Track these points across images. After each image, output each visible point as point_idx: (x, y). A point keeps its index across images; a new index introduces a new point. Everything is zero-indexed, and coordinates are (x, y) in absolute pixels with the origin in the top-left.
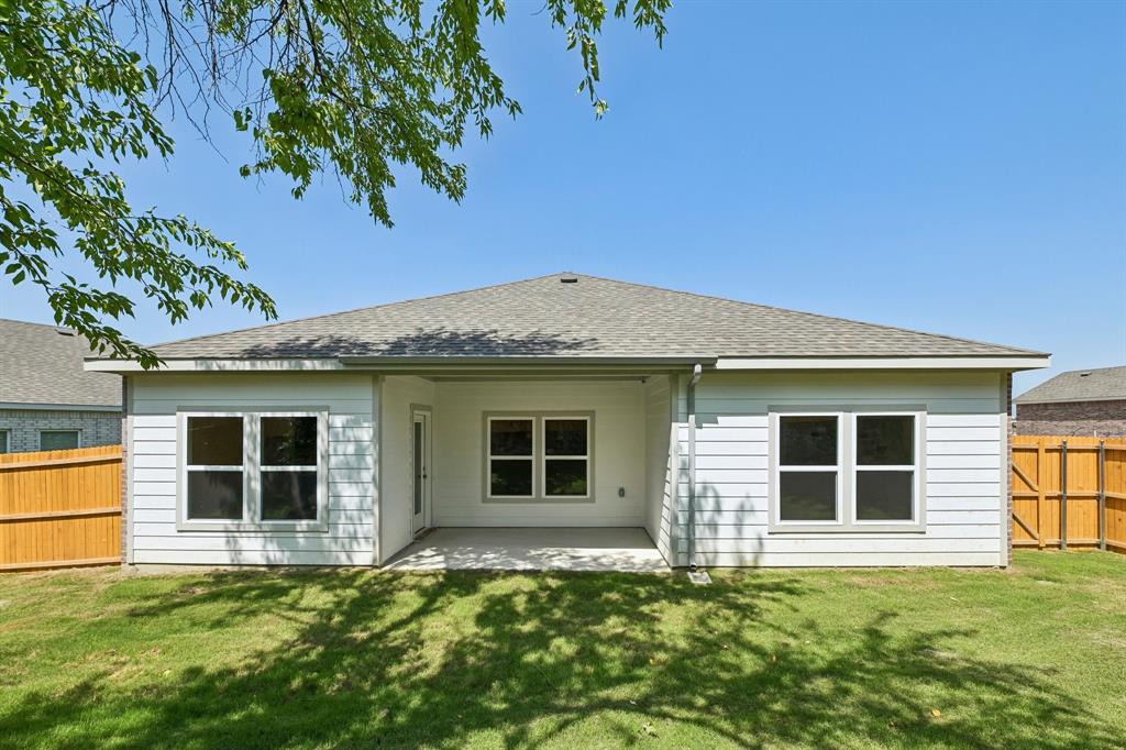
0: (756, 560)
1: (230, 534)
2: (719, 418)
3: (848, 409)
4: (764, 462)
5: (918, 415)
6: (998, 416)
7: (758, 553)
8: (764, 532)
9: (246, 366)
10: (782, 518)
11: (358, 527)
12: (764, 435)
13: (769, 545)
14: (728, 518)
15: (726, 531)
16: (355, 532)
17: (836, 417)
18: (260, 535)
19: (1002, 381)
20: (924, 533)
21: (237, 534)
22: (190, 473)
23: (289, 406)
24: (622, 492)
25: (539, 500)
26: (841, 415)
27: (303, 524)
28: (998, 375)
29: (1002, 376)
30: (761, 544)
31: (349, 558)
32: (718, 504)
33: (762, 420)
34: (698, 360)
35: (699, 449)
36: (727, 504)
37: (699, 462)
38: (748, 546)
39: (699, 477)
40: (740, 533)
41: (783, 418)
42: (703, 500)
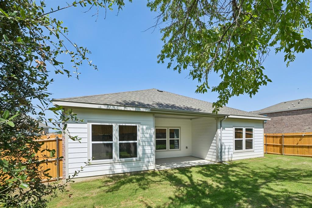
0: (231, 159)
1: (112, 164)
2: (225, 128)
5: (253, 128)
7: (232, 157)
8: (232, 152)
10: (235, 150)
11: (150, 159)
12: (233, 132)
13: (233, 156)
14: (226, 150)
15: (227, 153)
16: (149, 160)
18: (121, 163)
20: (254, 151)
21: (114, 164)
22: (93, 144)
23: (128, 122)
24: (187, 148)
25: (168, 150)
26: (243, 128)
27: (134, 159)
30: (232, 156)
31: (148, 168)
32: (225, 147)
33: (232, 129)
34: (226, 115)
35: (223, 135)
36: (227, 147)
37: (223, 138)
38: (230, 156)
39: (223, 141)
40: (229, 153)
41: (235, 128)
42: (223, 147)
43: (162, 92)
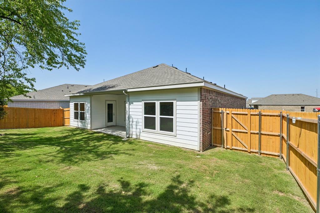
0: (140, 138)
2: (134, 103)
3: (158, 100)
4: (141, 114)
5: (174, 102)
6: (197, 102)
7: (141, 136)
8: (141, 130)
9: (78, 94)
10: (145, 128)
12: (141, 107)
13: (142, 134)
14: (134, 123)
15: (134, 126)
17: (155, 103)
19: (198, 90)
20: (176, 136)
22: (74, 112)
23: (82, 101)
28: (197, 89)
29: (198, 89)
31: (88, 128)
33: (140, 103)
34: (123, 90)
35: (131, 110)
36: (135, 120)
38: (138, 134)
40: (137, 127)
41: (144, 103)
42: (131, 120)
43: (158, 66)
